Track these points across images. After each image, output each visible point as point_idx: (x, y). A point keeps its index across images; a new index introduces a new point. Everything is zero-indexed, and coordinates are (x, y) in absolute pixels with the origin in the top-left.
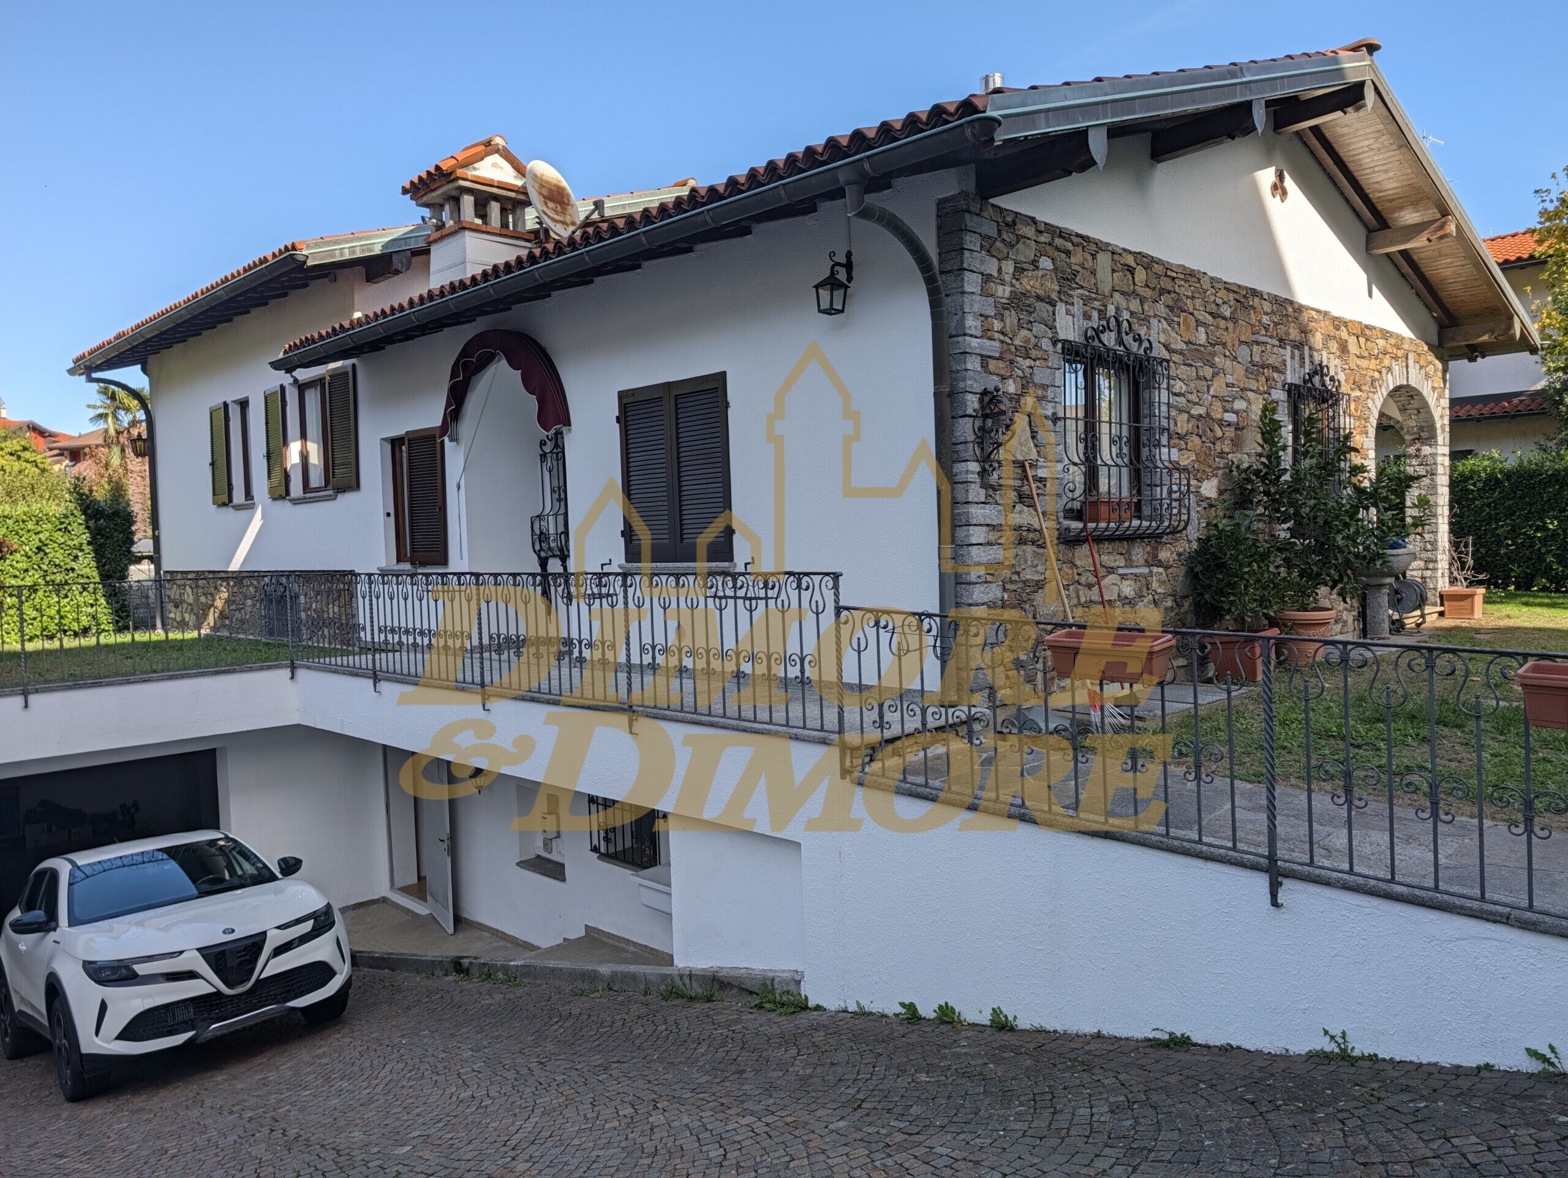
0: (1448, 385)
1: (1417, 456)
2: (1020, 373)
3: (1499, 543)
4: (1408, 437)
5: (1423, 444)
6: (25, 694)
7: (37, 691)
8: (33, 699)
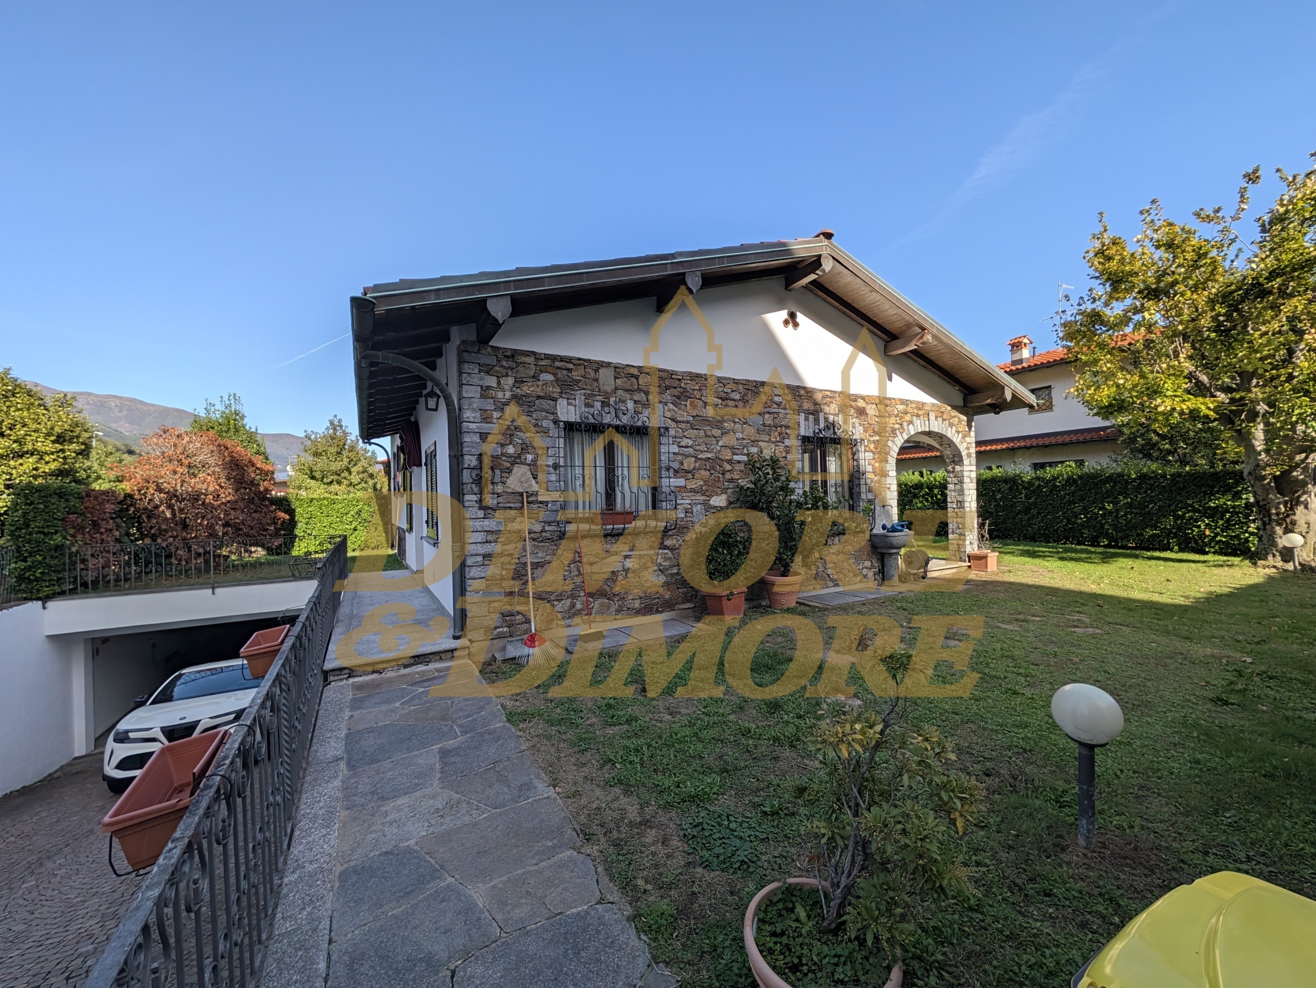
0: (973, 429)
1: (953, 472)
2: (520, 441)
3: (1076, 517)
4: (947, 461)
5: (956, 464)
6: (213, 588)
7: (219, 587)
8: (218, 591)
